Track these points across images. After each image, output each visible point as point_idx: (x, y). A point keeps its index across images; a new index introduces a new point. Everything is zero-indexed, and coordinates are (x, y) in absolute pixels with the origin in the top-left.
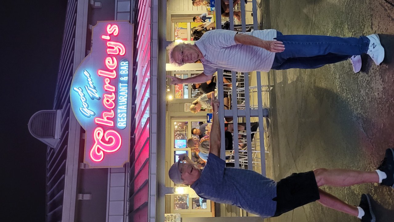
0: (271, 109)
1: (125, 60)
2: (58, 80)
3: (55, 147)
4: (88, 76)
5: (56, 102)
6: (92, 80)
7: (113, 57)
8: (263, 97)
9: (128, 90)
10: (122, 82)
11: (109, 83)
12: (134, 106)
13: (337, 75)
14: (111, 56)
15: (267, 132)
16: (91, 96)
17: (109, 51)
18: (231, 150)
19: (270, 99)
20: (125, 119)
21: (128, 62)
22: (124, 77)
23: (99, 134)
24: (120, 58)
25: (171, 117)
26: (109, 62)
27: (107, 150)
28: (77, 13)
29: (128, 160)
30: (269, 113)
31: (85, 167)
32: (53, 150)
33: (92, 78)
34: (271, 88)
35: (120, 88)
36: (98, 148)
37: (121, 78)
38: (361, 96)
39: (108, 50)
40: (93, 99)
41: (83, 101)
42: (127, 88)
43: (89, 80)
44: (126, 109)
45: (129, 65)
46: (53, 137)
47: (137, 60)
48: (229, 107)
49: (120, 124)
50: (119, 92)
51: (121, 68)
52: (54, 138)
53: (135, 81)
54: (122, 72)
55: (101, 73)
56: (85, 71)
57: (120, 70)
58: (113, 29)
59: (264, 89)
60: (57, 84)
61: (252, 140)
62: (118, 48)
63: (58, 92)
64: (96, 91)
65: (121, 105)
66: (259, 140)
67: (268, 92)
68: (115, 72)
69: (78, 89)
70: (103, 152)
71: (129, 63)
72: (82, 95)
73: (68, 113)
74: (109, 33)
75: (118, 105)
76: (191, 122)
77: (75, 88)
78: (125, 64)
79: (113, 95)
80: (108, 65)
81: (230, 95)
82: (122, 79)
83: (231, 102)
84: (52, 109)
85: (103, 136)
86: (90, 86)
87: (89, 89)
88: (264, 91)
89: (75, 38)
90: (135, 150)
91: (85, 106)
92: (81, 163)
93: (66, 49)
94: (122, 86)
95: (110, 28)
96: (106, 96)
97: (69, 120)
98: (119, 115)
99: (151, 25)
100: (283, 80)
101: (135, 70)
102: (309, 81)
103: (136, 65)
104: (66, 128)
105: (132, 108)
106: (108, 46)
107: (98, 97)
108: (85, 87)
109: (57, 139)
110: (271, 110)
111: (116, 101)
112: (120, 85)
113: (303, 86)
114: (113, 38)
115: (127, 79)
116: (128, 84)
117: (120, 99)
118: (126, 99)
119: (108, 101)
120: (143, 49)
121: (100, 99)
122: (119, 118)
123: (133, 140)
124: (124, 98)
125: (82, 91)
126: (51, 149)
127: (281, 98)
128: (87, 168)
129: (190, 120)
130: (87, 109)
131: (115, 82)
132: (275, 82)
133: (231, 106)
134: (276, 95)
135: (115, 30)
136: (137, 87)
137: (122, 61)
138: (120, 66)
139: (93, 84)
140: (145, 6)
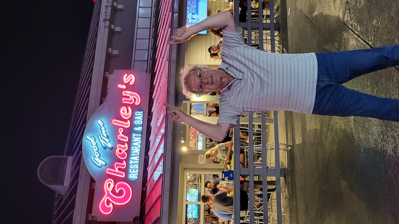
0: (289, 169)
1: (140, 110)
2: (71, 125)
3: (63, 194)
4: (102, 125)
5: (68, 147)
6: (105, 129)
7: (127, 107)
8: (281, 156)
9: (141, 140)
10: (136, 132)
11: (122, 133)
12: (146, 157)
13: (362, 149)
14: (127, 105)
15: (284, 193)
16: (104, 145)
17: (125, 101)
18: (246, 211)
19: (288, 158)
20: (137, 170)
21: (142, 112)
22: (138, 127)
23: (109, 185)
24: (135, 108)
25: (184, 169)
26: (123, 111)
27: (116, 202)
28: (94, 60)
29: (138, 214)
30: (287, 173)
31: (93, 219)
32: (61, 196)
33: (105, 127)
34: (289, 148)
35: (134, 138)
36: (108, 200)
37: (134, 128)
38: (388, 176)
39: (124, 99)
40: (105, 148)
41: (95, 150)
42: (140, 138)
43: (103, 129)
44: (138, 160)
45: (143, 115)
46: (62, 184)
47: (152, 111)
48: (246, 164)
49: (131, 176)
50: (132, 143)
51: (136, 118)
52: (63, 186)
53: (149, 131)
54: (136, 122)
55: (114, 122)
56: (99, 119)
57: (134, 120)
58: (129, 78)
59: (281, 147)
60: (70, 128)
61: (268, 200)
62: (134, 97)
63: (71, 137)
64: (109, 141)
65: (133, 156)
66: (276, 201)
67: (286, 152)
68: (129, 122)
69: (91, 138)
70: (113, 204)
71: (144, 112)
72: (94, 144)
73: (79, 161)
74: (125, 82)
75: (131, 155)
76: (205, 174)
77: (88, 137)
78: (139, 114)
79: (126, 145)
80: (123, 114)
81: (247, 152)
82: (136, 129)
83: (247, 159)
84: (63, 155)
85: (114, 188)
86: (103, 135)
87: (102, 138)
88: (281, 149)
89: (91, 85)
90: (146, 204)
91: (96, 156)
92: (89, 214)
93: (81, 94)
94: (135, 137)
95: (126, 78)
96: (119, 146)
97: (79, 168)
98: (131, 166)
99: (168, 79)
100: (302, 142)
101: (149, 120)
102: (331, 149)
103: (151, 115)
104: (76, 177)
105: (145, 159)
106: (124, 95)
107: (111, 147)
108: (98, 136)
109: (66, 187)
110: (289, 171)
111: (129, 152)
112: (134, 135)
113: (324, 153)
114: (129, 87)
115: (141, 129)
116: (142, 135)
117: (133, 150)
118: (139, 150)
119: (120, 151)
120: (159, 101)
121: (112, 148)
122: (131, 170)
123: (144, 193)
124: (137, 149)
125: (95, 140)
126: (59, 195)
127: (300, 161)
128: (94, 219)
129: (204, 172)
130: (98, 159)
131: (129, 132)
132: (294, 142)
133: (247, 164)
134: (295, 156)
135: (131, 79)
136: (151, 138)
137: (137, 111)
138: (134, 115)
139: (106, 133)
140: (163, 58)
